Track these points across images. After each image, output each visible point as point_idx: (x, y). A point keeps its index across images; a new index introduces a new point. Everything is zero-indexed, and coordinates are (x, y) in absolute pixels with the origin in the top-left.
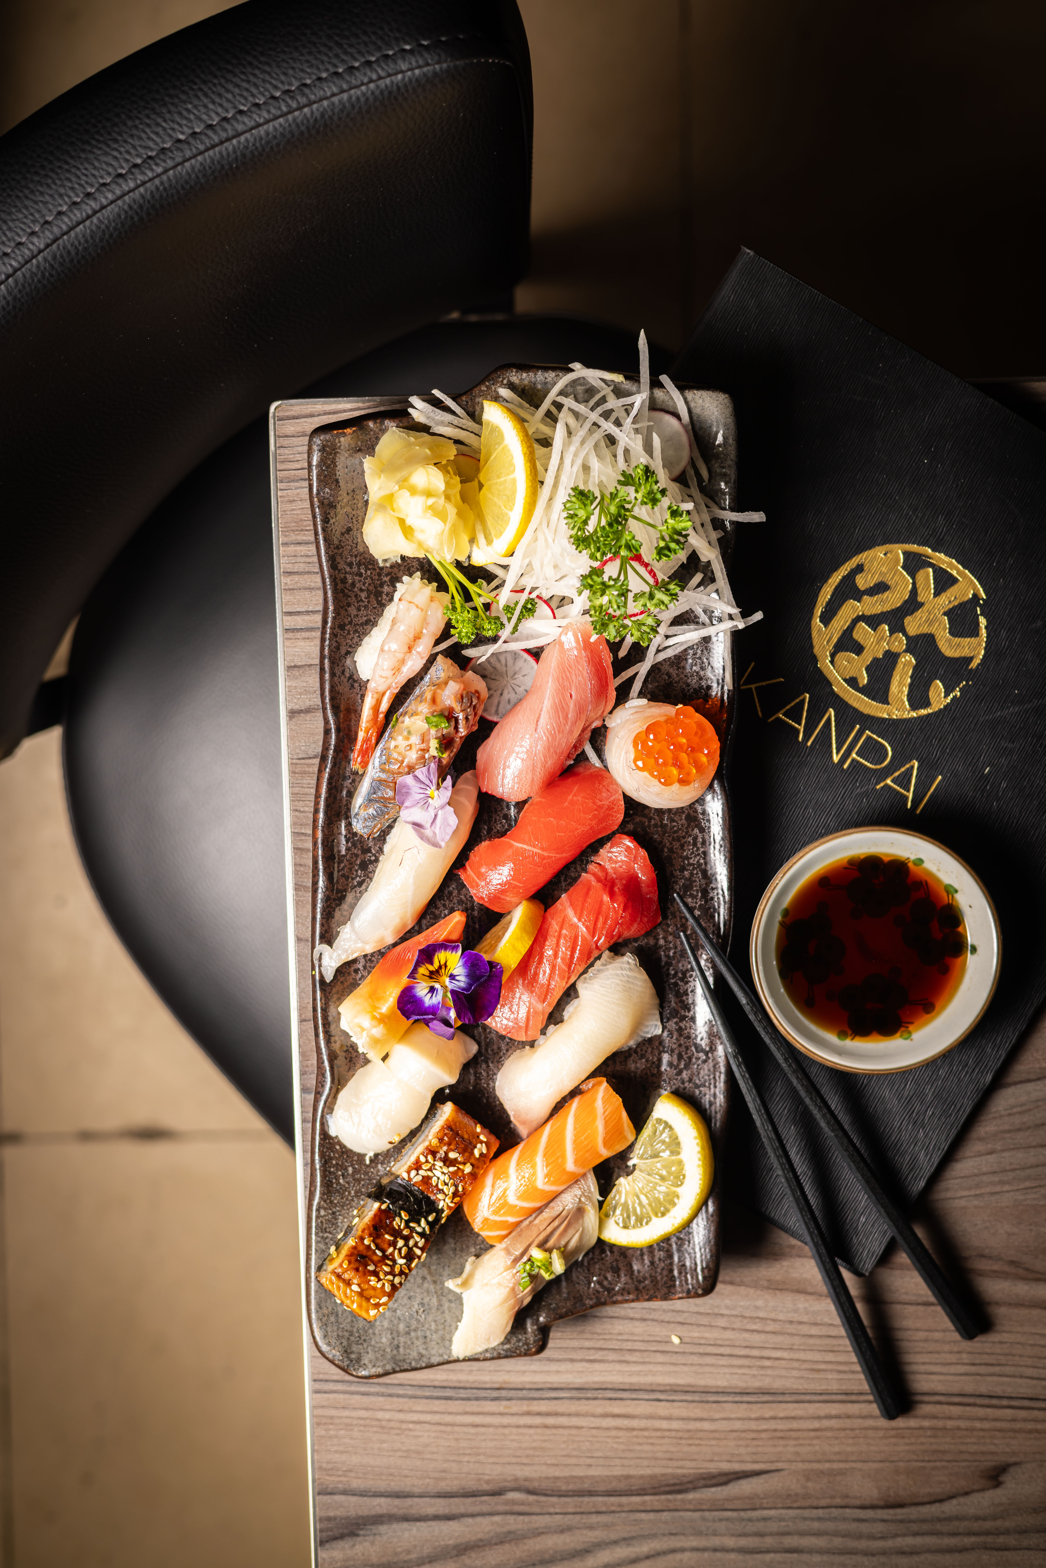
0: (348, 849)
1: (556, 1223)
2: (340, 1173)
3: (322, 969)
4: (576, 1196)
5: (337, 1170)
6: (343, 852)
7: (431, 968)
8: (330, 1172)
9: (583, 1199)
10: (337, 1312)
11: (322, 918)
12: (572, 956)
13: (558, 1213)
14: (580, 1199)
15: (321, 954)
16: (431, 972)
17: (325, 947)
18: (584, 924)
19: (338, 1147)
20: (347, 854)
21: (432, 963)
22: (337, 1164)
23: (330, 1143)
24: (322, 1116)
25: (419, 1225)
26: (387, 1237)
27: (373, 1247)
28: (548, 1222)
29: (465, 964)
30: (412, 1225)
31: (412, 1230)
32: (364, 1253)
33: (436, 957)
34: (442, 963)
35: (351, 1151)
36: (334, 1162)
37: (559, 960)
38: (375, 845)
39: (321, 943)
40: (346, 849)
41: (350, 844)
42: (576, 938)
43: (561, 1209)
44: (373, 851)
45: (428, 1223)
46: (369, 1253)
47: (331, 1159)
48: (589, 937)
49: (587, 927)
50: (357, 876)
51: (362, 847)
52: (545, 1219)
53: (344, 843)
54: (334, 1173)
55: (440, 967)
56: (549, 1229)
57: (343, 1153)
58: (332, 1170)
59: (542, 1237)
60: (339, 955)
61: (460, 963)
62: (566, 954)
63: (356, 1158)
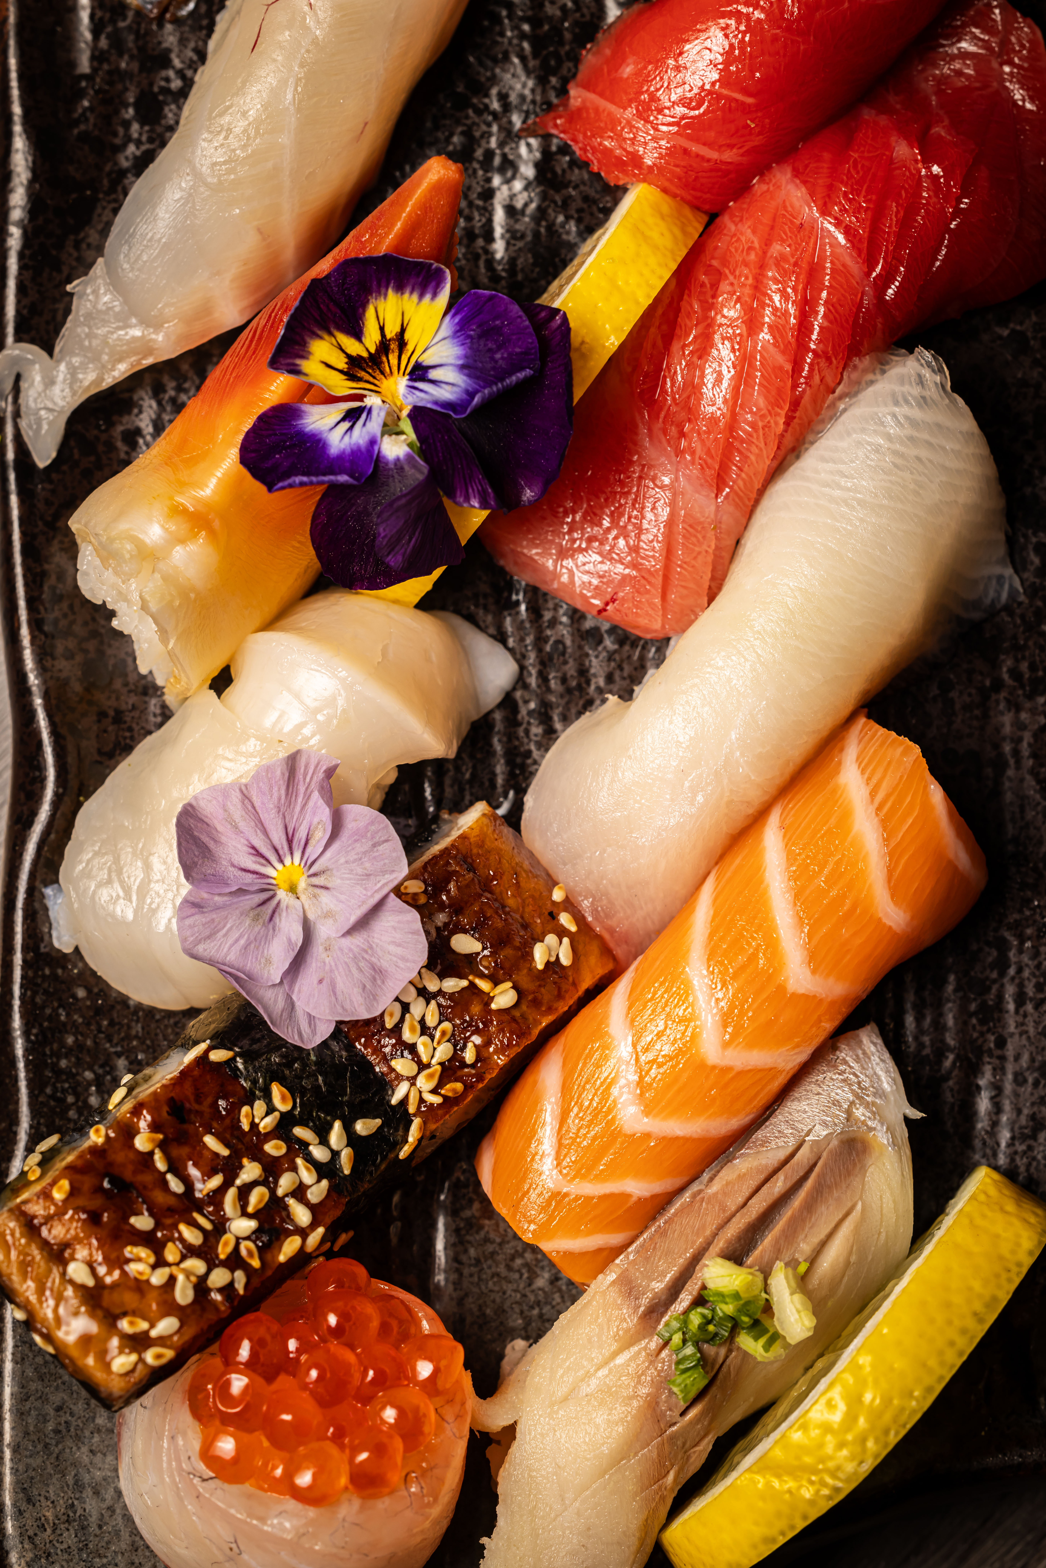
0: (97, 57)
1: (779, 1185)
2: (89, 1075)
3: (23, 424)
4: (836, 1103)
5: (79, 1063)
6: (84, 65)
7: (353, 347)
8: (58, 1072)
9: (860, 1112)
10: (84, 1517)
11: (22, 268)
12: (804, 327)
13: (782, 1155)
14: (849, 1113)
15: (18, 378)
16: (354, 362)
17: (31, 352)
18: (838, 224)
19: (81, 993)
20: (95, 70)
21: (357, 334)
22: (80, 1046)
23: (54, 977)
24: (31, 891)
25: (324, 1141)
26: (210, 1141)
27: (160, 1164)
28: (753, 1184)
29: (461, 332)
30: (299, 1131)
31: (300, 1148)
32: (128, 1174)
33: (370, 313)
34: (391, 331)
35: (123, 1000)
36: (70, 1040)
37: (765, 336)
38: (183, 42)
39: (18, 339)
40: (93, 58)
41: (103, 43)
42: (813, 274)
43: (792, 1143)
44: (177, 63)
45: (353, 1139)
46: (147, 1178)
47: (62, 1029)
48: (855, 267)
49: (848, 232)
50: (128, 139)
51: (142, 49)
52: (741, 1177)
53: (88, 36)
54: (70, 1075)
55: (384, 347)
56: (758, 1206)
57: (98, 1011)
58: (63, 1063)
59: (732, 1231)
60: (73, 371)
61: (446, 329)
62: (786, 313)
63: (138, 1028)
